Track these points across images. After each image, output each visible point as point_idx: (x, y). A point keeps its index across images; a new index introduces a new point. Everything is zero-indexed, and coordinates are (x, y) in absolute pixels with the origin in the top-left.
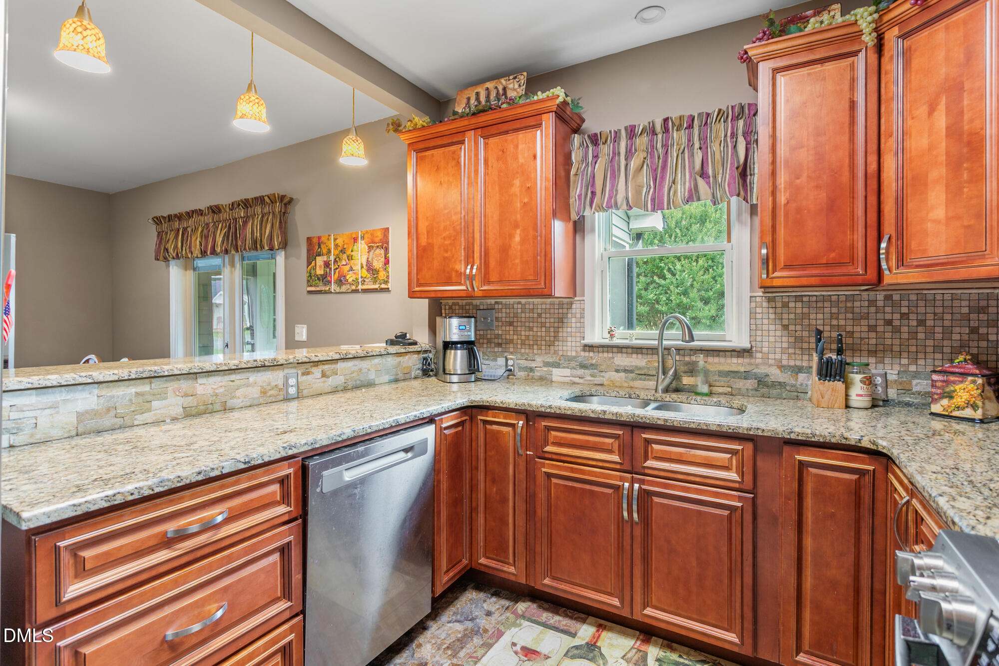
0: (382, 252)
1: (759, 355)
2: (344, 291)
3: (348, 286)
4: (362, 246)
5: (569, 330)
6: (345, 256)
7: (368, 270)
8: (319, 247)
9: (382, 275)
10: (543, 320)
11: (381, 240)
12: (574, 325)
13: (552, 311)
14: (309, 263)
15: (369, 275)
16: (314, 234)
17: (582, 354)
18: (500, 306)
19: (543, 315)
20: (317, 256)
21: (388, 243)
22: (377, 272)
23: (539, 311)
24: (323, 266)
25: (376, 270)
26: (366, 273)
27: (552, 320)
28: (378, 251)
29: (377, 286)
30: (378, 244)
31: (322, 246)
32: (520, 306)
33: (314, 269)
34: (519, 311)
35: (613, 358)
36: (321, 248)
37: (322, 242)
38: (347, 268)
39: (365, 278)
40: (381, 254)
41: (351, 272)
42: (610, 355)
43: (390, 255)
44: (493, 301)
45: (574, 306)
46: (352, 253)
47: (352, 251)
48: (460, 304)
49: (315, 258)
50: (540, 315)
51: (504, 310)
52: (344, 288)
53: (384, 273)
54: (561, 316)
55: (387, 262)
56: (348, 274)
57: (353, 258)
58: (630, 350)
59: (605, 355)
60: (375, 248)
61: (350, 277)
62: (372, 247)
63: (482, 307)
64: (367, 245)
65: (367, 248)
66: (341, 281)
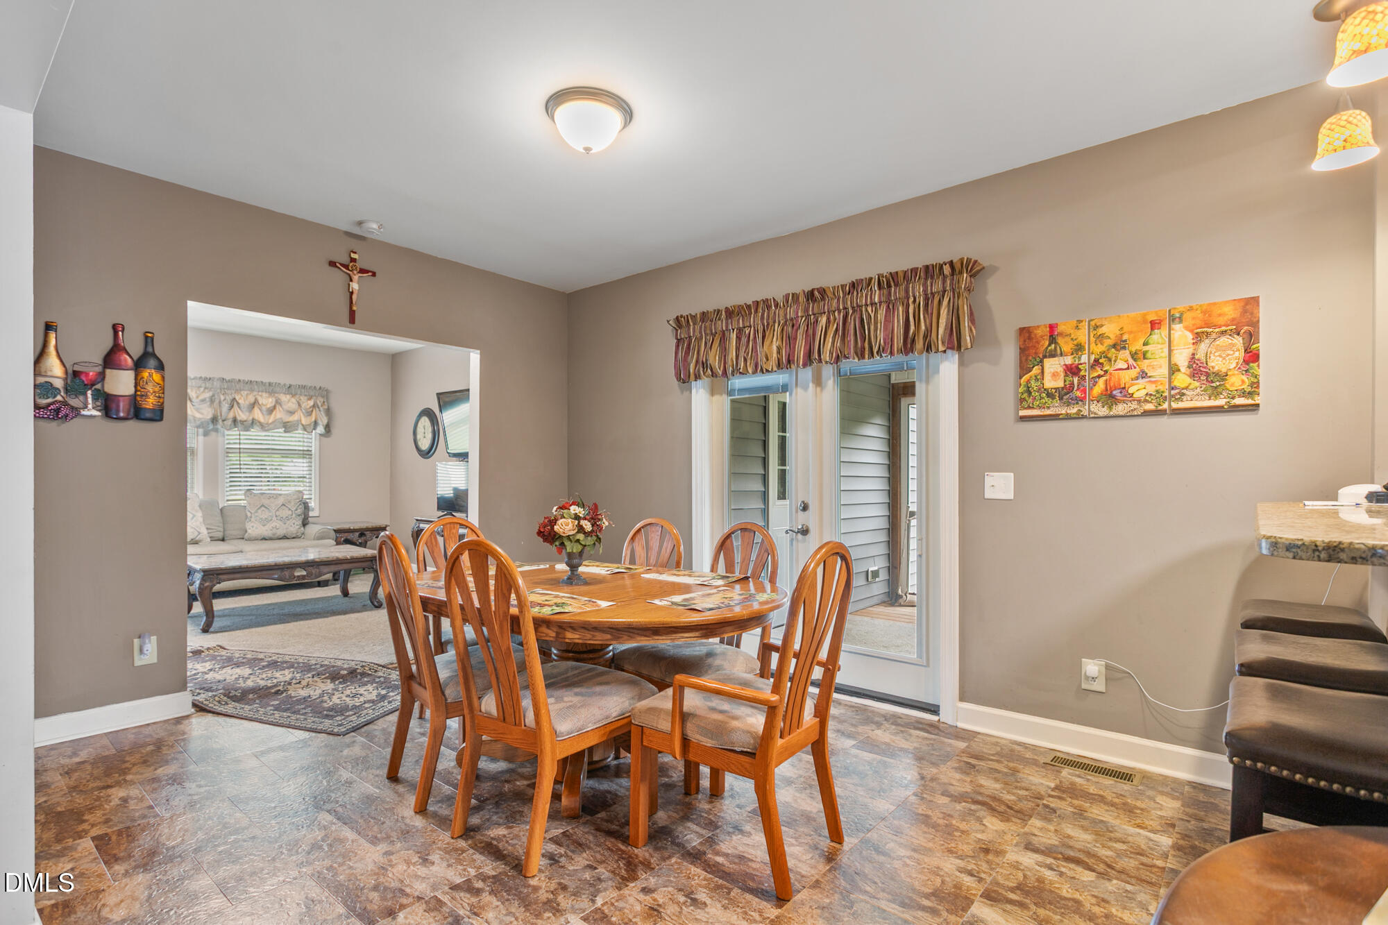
0: (1238, 341)
2: (1121, 413)
3: (1134, 405)
4: (1182, 335)
6: (1125, 354)
7: (1193, 376)
8: (1053, 340)
9: (1237, 381)
11: (1233, 320)
14: (1024, 369)
15: (1197, 384)
16: (1039, 320)
20: (1045, 357)
21: (1255, 324)
22: (1223, 377)
24: (1062, 375)
25: (1217, 374)
26: (1189, 380)
28: (1224, 340)
29: (1221, 402)
30: (1224, 328)
31: (1060, 340)
33: (1037, 380)
36: (1056, 343)
37: (1060, 334)
38: (1133, 373)
39: (1186, 388)
40: (1233, 345)
41: (1140, 381)
43: (1263, 346)
46: (1146, 348)
47: (1145, 344)
49: (1042, 361)
52: (1120, 409)
53: (1244, 378)
55: (1252, 357)
56: (1132, 385)
57: (1148, 355)
60: (1214, 336)
61: (1139, 389)
62: (1208, 334)
64: (1191, 331)
65: (1190, 336)
66: (1112, 396)
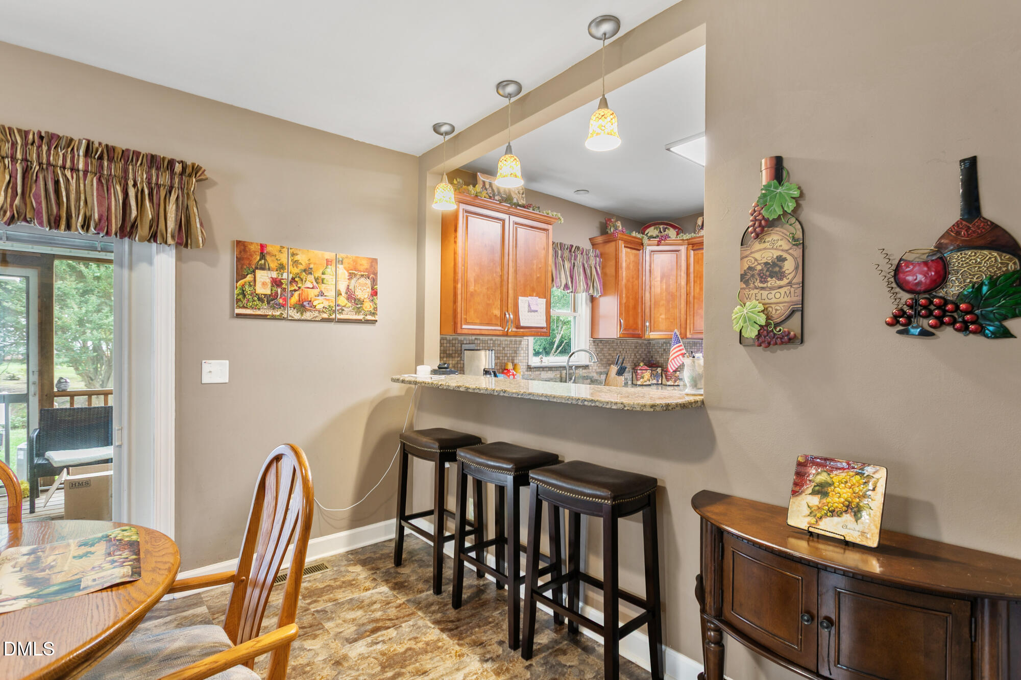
0: (369, 282)
1: (591, 368)
2: (309, 319)
3: (316, 314)
4: (343, 272)
5: (520, 358)
6: (311, 278)
7: (348, 299)
8: (263, 257)
9: (368, 306)
10: (506, 352)
11: (367, 269)
12: (522, 355)
13: (511, 346)
14: (240, 276)
15: (349, 304)
16: (254, 237)
17: (526, 373)
18: (479, 342)
19: (506, 349)
20: (257, 268)
21: (376, 274)
22: (362, 302)
23: (504, 346)
24: (270, 285)
25: (359, 300)
26: (346, 301)
27: (511, 352)
28: (362, 280)
29: (361, 317)
30: (362, 273)
31: (268, 258)
32: (492, 342)
33: (250, 286)
34: (492, 345)
35: (540, 374)
36: (265, 260)
37: (268, 253)
38: (316, 291)
39: (345, 306)
40: (367, 284)
41: (320, 298)
42: (539, 372)
43: (379, 287)
44: (474, 338)
45: (522, 343)
46: (323, 276)
47: (323, 274)
48: (448, 339)
49: (254, 272)
50: (504, 348)
51: (481, 345)
52: (308, 315)
53: (371, 304)
54: (515, 349)
55: (375, 293)
56: (315, 300)
57: (325, 281)
58: (547, 369)
59: (537, 373)
60: (358, 277)
61: (320, 303)
62: (355, 275)
63: (465, 342)
64: (348, 271)
65: (347, 274)
66: (303, 306)
